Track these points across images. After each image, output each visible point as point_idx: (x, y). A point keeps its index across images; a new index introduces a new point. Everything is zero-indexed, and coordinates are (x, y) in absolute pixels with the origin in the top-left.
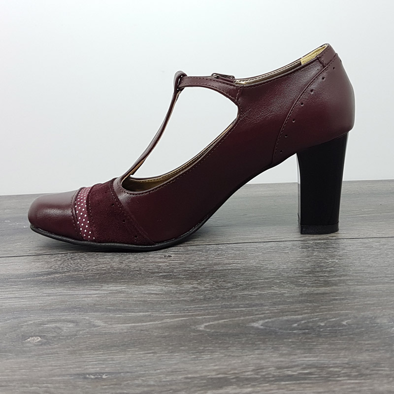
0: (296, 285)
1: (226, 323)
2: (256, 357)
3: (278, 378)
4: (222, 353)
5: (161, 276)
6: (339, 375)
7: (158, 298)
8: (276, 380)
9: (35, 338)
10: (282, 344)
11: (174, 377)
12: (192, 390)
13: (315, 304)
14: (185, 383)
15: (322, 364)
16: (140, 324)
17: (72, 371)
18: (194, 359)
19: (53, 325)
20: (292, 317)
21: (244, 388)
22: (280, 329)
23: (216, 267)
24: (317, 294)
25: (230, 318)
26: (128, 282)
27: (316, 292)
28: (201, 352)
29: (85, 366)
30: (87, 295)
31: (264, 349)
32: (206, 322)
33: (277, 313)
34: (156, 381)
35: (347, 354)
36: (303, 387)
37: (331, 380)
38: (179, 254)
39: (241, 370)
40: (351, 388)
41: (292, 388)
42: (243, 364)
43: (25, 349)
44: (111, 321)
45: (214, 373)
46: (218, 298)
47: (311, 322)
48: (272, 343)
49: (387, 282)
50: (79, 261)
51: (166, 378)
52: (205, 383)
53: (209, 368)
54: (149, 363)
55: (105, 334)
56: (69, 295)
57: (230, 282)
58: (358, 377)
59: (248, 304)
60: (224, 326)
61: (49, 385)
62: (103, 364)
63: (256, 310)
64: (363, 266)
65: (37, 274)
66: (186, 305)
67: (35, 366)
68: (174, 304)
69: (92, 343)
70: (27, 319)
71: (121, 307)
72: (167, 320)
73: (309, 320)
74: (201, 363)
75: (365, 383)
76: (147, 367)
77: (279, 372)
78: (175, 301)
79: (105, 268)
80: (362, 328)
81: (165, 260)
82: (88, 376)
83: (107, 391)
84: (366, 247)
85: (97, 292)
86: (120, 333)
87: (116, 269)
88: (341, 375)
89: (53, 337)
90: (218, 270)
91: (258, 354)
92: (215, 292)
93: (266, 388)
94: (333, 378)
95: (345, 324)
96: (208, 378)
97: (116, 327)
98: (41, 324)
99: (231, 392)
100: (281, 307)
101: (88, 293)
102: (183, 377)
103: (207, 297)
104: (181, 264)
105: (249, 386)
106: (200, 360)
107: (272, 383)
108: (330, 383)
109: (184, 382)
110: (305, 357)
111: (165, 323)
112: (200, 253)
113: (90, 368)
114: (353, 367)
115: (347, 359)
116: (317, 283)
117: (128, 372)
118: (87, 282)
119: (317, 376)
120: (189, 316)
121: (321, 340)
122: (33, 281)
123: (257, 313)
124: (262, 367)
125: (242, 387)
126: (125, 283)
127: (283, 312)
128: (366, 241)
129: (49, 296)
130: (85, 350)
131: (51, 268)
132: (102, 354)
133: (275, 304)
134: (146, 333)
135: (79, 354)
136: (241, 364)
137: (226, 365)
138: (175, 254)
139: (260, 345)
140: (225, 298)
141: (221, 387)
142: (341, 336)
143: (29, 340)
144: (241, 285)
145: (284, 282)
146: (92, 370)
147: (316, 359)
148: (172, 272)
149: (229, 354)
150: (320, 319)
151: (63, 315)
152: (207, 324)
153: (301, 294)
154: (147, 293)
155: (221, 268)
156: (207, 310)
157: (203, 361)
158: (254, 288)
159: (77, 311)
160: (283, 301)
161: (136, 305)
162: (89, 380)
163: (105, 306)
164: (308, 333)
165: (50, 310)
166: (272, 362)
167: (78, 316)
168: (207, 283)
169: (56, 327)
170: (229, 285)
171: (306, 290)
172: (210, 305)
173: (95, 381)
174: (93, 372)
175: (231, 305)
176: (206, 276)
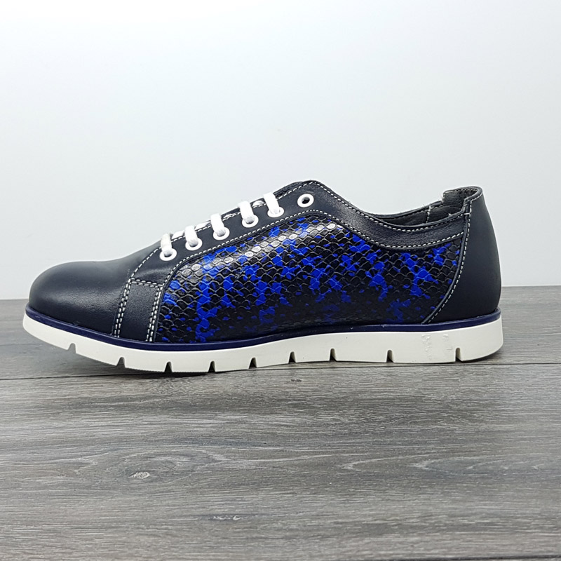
0: (469, 420)
1: (381, 462)
2: (421, 502)
3: (451, 527)
4: (378, 497)
6: (529, 526)
8: (448, 529)
9: (144, 474)
10: (454, 489)
11: (321, 522)
12: (345, 536)
13: (496, 444)
15: (507, 513)
17: (195, 512)
18: (344, 502)
19: (163, 459)
20: (466, 458)
21: (409, 536)
22: (451, 471)
23: (360, 396)
25: (385, 457)
26: (249, 410)
27: (496, 429)
28: (354, 494)
29: (210, 506)
30: (198, 424)
31: (432, 494)
32: (354, 460)
33: (446, 452)
34: (299, 525)
35: (538, 503)
36: (484, 539)
37: (518, 532)
38: (312, 379)
39: (403, 516)
40: (545, 542)
41: (470, 539)
42: (406, 509)
43: (132, 486)
46: (367, 432)
47: (490, 464)
48: (441, 487)
51: (312, 522)
52: (360, 529)
53: (362, 513)
54: (288, 504)
57: (381, 415)
59: (406, 441)
60: (379, 466)
61: (170, 527)
62: (232, 504)
63: (418, 449)
65: (130, 398)
66: (327, 440)
67: (149, 506)
68: (311, 438)
70: (128, 451)
71: (245, 440)
72: (305, 456)
73: (488, 463)
74: (354, 506)
76: (286, 509)
77: (453, 521)
78: (312, 434)
79: (216, 393)
81: (293, 385)
82: (215, 517)
83: (241, 534)
86: (248, 470)
87: (230, 394)
88: (532, 527)
89: (164, 472)
90: (365, 400)
92: (363, 425)
93: (436, 538)
94: (521, 529)
95: (537, 468)
96: (364, 524)
97: (242, 463)
98: (147, 458)
99: (393, 540)
100: (451, 446)
103: (354, 431)
104: (315, 390)
105: (415, 534)
106: (351, 503)
107: (444, 532)
109: (335, 528)
111: (303, 460)
112: (339, 377)
113: (215, 509)
114: (547, 519)
117: (264, 514)
118: (196, 410)
119: (501, 527)
120: (332, 452)
121: (504, 486)
122: (127, 406)
123: (419, 452)
124: (429, 514)
125: (407, 535)
126: (245, 411)
127: (453, 452)
130: (208, 489)
131: (147, 390)
132: (229, 493)
133: (442, 442)
134: (280, 470)
135: (201, 492)
136: (403, 510)
137: (384, 510)
138: (306, 378)
139: (426, 489)
140: (377, 433)
141: (381, 535)
143: (135, 475)
144: (397, 419)
145: (453, 417)
146: (219, 510)
147: (499, 507)
148: (305, 400)
149: (387, 497)
151: (174, 448)
152: (357, 463)
153: (477, 432)
154: (275, 425)
155: (368, 397)
156: (354, 446)
157: (356, 504)
158: (414, 422)
159: (190, 443)
160: (454, 439)
161: (262, 438)
162: (218, 522)
163: (223, 438)
164: (488, 478)
165: (155, 441)
166: (443, 509)
167: (192, 449)
168: (352, 415)
169: (167, 461)
170: (381, 418)
171: (483, 427)
172: (358, 440)
173: (225, 523)
174: (221, 513)
175: (385, 441)
176: (350, 407)
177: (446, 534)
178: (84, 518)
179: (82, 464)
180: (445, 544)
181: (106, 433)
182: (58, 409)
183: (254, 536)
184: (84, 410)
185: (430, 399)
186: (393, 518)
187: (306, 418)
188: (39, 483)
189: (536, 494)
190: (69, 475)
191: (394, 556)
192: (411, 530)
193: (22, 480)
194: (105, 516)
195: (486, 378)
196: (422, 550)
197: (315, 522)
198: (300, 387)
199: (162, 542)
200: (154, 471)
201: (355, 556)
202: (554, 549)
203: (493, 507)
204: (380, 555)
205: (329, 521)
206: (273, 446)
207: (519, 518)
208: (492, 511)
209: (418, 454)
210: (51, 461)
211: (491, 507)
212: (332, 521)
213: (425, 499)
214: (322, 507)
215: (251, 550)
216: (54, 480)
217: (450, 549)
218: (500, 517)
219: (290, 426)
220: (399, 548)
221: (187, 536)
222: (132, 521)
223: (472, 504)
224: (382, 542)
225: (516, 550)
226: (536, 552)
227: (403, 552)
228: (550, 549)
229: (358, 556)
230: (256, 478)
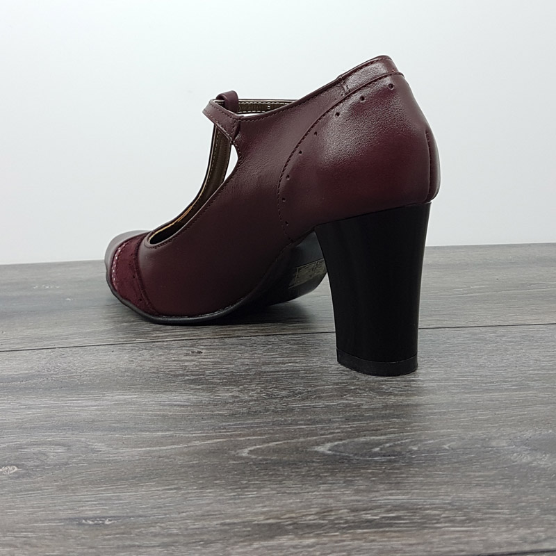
0: (377, 392)
1: (278, 446)
2: (321, 494)
3: (352, 524)
4: (273, 489)
5: (188, 380)
6: (435, 519)
7: (182, 411)
8: (349, 526)
9: (10, 468)
10: (358, 476)
11: (206, 523)
12: (232, 541)
13: (405, 420)
15: (415, 505)
16: (158, 448)
17: (63, 515)
18: (234, 498)
19: (36, 449)
20: (372, 438)
21: (305, 538)
22: (356, 454)
23: (264, 368)
24: (408, 405)
25: (285, 440)
26: (141, 388)
27: (406, 403)
28: (246, 488)
29: (80, 507)
30: (82, 407)
31: (334, 483)
32: (251, 445)
33: (350, 432)
34: (180, 528)
35: (449, 490)
36: (388, 538)
37: (426, 527)
38: (213, 349)
39: (299, 513)
40: (456, 538)
41: (373, 538)
42: (303, 504)
44: (117, 444)
45: (262, 517)
46: (268, 411)
47: (398, 445)
48: (344, 475)
49: (506, 389)
50: (71, 358)
51: (195, 525)
52: (249, 531)
53: (254, 511)
54: (170, 503)
55: (109, 462)
56: (59, 407)
57: (284, 389)
58: (465, 523)
59: (309, 420)
60: (276, 451)
61: (30, 535)
62: (105, 505)
63: (322, 429)
64: (472, 366)
65: (12, 378)
66: (223, 421)
67: (10, 508)
68: (205, 420)
69: (90, 475)
71: (131, 424)
72: (196, 442)
73: (396, 443)
74: (245, 503)
75: (476, 531)
76: (167, 508)
77: (354, 516)
78: (206, 415)
79: (108, 370)
80: (470, 453)
81: (193, 358)
82: (84, 521)
83: (111, 542)
84: (478, 339)
85: (98, 403)
86: (130, 461)
87: (123, 370)
88: (442, 520)
89: (35, 466)
90: (268, 372)
91: (325, 491)
92: (263, 403)
93: (335, 539)
94: (430, 524)
95: (447, 448)
96: (255, 524)
97: (124, 452)
98: (17, 448)
99: (285, 544)
100: (356, 424)
101: (84, 404)
102: (219, 522)
103: (253, 409)
104: (216, 363)
105: (311, 535)
106: (242, 498)
107: (344, 531)
108: (426, 531)
109: (221, 530)
110: (391, 494)
111: (193, 446)
112: (243, 347)
113: (87, 510)
114: (459, 509)
115: (450, 498)
116: (408, 390)
117: (140, 516)
118: (83, 390)
119: (407, 521)
120: (227, 436)
121: (413, 471)
122: (7, 387)
123: (323, 432)
124: (330, 509)
125: (301, 537)
126: (136, 390)
127: (359, 432)
128: (477, 330)
129: (29, 409)
130: (81, 485)
131: (32, 369)
132: (104, 490)
133: (348, 419)
134: (166, 460)
135: (73, 490)
136: (300, 505)
137: (279, 506)
138: (206, 349)
139: (327, 478)
140: (278, 412)
141: (272, 537)
142: (443, 464)
144: (300, 393)
145: (360, 389)
146: (90, 512)
147: (406, 497)
148: (203, 375)
149: (283, 490)
150: (412, 441)
151: (50, 436)
152: (252, 448)
153: (384, 406)
154: (168, 405)
155: (272, 369)
156: (252, 428)
157: (246, 500)
158: (319, 397)
159: (69, 430)
160: (360, 416)
161: (151, 421)
162: (86, 527)
163: (108, 423)
164: (395, 461)
165: (31, 428)
166: (344, 502)
167: (69, 437)
168: (253, 390)
169: (39, 452)
170: (284, 393)
171: (392, 400)
172: (256, 421)
173: (95, 528)
174: (91, 515)
175: (286, 421)
176: (251, 381)
177: (347, 533)
180: (344, 546)
183: (128, 543)
186: (287, 516)
187: (202, 396)
189: (447, 479)
192: (307, 530)
197: (198, 525)
198: (200, 360)
200: (23, 465)
203: (400, 497)
205: (215, 523)
206: (162, 431)
207: (428, 509)
208: (399, 502)
209: (322, 435)
211: (397, 497)
214: (208, 504)
219: (183, 406)
221: (48, 546)
223: (377, 494)
224: (273, 546)
225: (425, 551)
226: (445, 552)
228: (462, 547)
230: (138, 470)
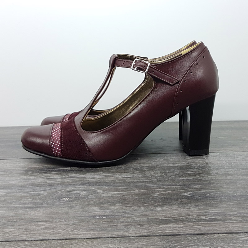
3: (198, 220)
4: (167, 208)
5: (134, 169)
6: (231, 220)
8: (196, 221)
9: (66, 198)
10: (200, 204)
11: (141, 218)
12: (151, 225)
13: (219, 185)
14: (147, 221)
15: (222, 214)
17: (87, 215)
18: (152, 210)
19: (76, 192)
20: (206, 191)
21: (179, 224)
22: (199, 196)
23: (163, 165)
24: (221, 180)
25: (172, 191)
26: (115, 171)
27: (219, 179)
28: (157, 207)
29: (93, 212)
30: (93, 177)
31: (191, 206)
32: (158, 192)
33: (198, 188)
34: (132, 220)
35: (236, 210)
36: (211, 225)
39: (177, 216)
40: (238, 226)
41: (205, 225)
42: (179, 213)
43: (60, 203)
45: (163, 217)
46: (165, 180)
47: (216, 194)
48: (195, 203)
52: (158, 221)
53: (160, 215)
54: (127, 211)
58: (242, 221)
59: (181, 184)
60: (168, 194)
61: (75, 221)
62: (103, 211)
63: (186, 187)
67: (67, 212)
68: (140, 183)
69: (97, 201)
70: (61, 189)
72: (137, 191)
74: (156, 212)
75: (246, 224)
77: (199, 218)
78: (141, 181)
81: (135, 161)
82: (95, 217)
83: (106, 224)
86: (112, 196)
88: (233, 220)
89: (75, 198)
92: (163, 177)
93: (191, 225)
94: (228, 221)
96: (160, 219)
97: (110, 194)
98: (68, 192)
99: (172, 226)
100: (200, 186)
103: (159, 180)
104: (145, 163)
105: (182, 223)
106: (155, 210)
107: (194, 222)
112: (155, 158)
113: (96, 213)
114: (239, 216)
117: (116, 215)
118: (92, 171)
120: (149, 189)
121: (222, 203)
122: (63, 170)
123: (187, 188)
124: (189, 215)
125: (178, 224)
126: (113, 172)
127: (201, 189)
130: (93, 204)
132: (103, 206)
133: (197, 184)
134: (126, 197)
135: (90, 206)
136: (177, 213)
137: (169, 213)
138: (141, 158)
139: (188, 204)
140: (169, 181)
141: (167, 224)
142: (234, 201)
143: (62, 199)
144: (178, 174)
145: (202, 174)
147: (219, 212)
148: (139, 167)
149: (171, 208)
150: (222, 192)
151: (81, 187)
152: (159, 193)
153: (211, 180)
154: (126, 177)
155: (167, 166)
156: (159, 186)
158: (185, 176)
159: (88, 185)
160: (201, 183)
161: (120, 183)
162: (96, 219)
163: (103, 183)
164: (215, 199)
165: (73, 184)
166: (195, 213)
167: (88, 188)
168: (159, 173)
169: (77, 193)
170: (171, 174)
171: (214, 178)
172: (160, 184)
173: (99, 219)
174: (98, 215)
175: (172, 184)
176: (158, 170)
177: (195, 223)
178: (38, 217)
179: (40, 194)
180: (195, 228)
181: (52, 181)
182: (33, 171)
183: (112, 225)
184: (44, 172)
185: (193, 166)
186: (173, 217)
187: (139, 174)
188: (21, 202)
189: (236, 206)
190: (34, 199)
191: (171, 233)
192: (180, 222)
193: (13, 201)
194: (48, 216)
195: (217, 158)
196: (184, 231)
197: (139, 219)
198: (138, 162)
199: (71, 227)
200: (71, 197)
201: (155, 233)
202: (242, 229)
203: (216, 212)
204: (166, 233)
205: (145, 218)
206: (124, 186)
207: (227, 216)
208: (216, 213)
209: (186, 189)
210: (27, 193)
211: (215, 212)
212: (146, 218)
213: (187, 209)
214: (142, 212)
215: (109, 231)
216: (27, 201)
217: (196, 230)
218: (219, 216)
219: (132, 178)
220: (174, 230)
221: (82, 225)
222: (59, 218)
223: (208, 210)
224: (167, 227)
225: (225, 230)
226: (234, 231)
227: (176, 231)
228: (240, 229)
229: (156, 233)
230: (115, 200)
